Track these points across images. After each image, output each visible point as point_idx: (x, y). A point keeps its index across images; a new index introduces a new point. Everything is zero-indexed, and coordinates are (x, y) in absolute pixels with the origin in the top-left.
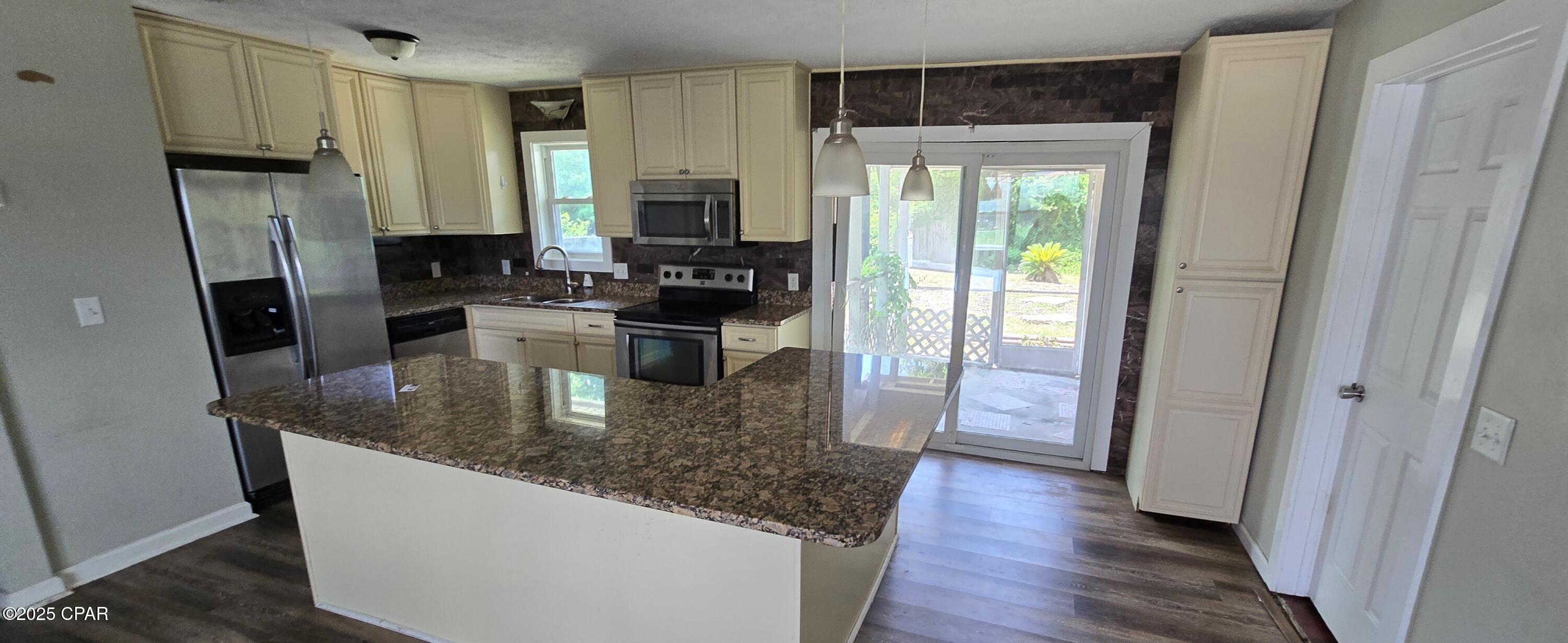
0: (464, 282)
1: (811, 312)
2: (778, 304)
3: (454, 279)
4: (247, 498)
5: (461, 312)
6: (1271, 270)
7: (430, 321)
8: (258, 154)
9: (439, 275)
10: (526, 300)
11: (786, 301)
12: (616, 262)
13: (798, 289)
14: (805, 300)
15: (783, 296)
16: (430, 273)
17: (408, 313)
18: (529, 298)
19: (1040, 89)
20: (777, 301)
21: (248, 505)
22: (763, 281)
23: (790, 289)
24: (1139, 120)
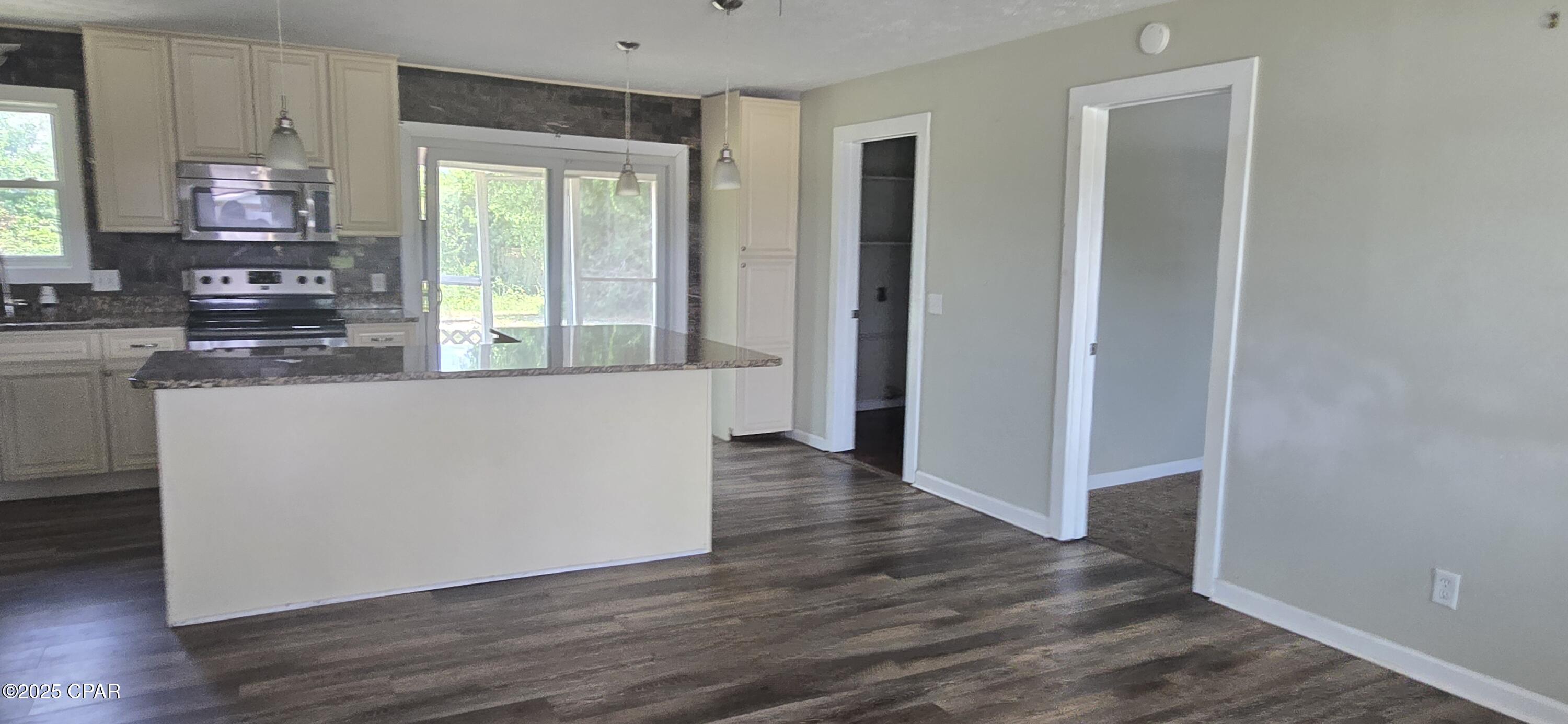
6: (788, 250)
11: (371, 303)
12: (96, 268)
13: (385, 291)
14: (395, 301)
15: (367, 298)
19: (608, 110)
20: (361, 305)
22: (341, 284)
23: (375, 290)
24: (680, 143)
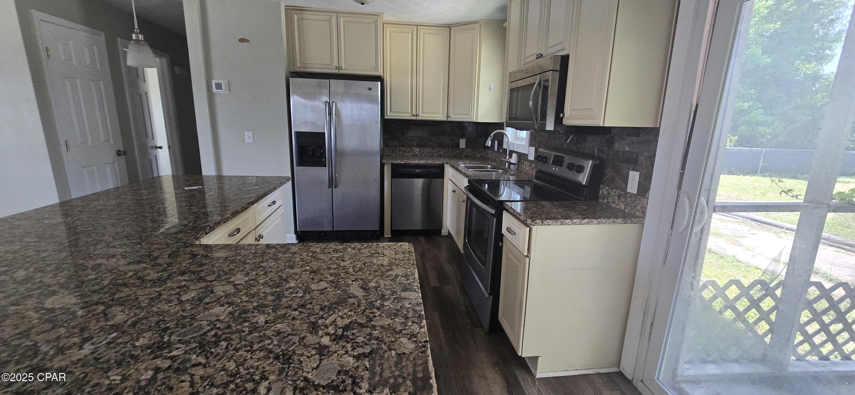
0: (480, 153)
1: (643, 224)
2: (613, 205)
3: (472, 151)
4: (296, 232)
5: (441, 168)
7: (418, 169)
8: (336, 71)
9: (464, 147)
10: (486, 168)
11: (620, 203)
12: (530, 146)
13: (636, 193)
14: (639, 207)
15: (619, 196)
16: (458, 145)
17: (403, 162)
18: (489, 166)
20: (614, 202)
21: (294, 236)
22: (608, 176)
23: (629, 190)
